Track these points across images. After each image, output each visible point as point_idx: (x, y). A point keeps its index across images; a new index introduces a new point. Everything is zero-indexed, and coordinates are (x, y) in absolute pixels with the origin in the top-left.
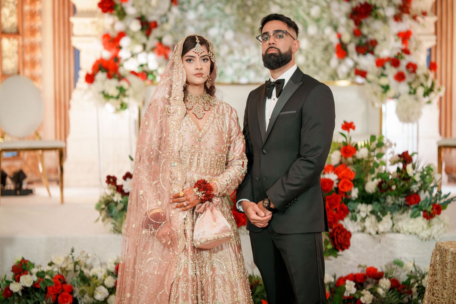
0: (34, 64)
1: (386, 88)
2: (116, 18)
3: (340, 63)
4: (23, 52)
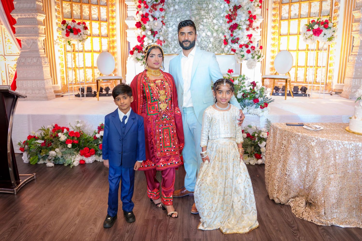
0: (114, 47)
1: (243, 56)
2: (142, 30)
3: (225, 47)
4: (109, 44)
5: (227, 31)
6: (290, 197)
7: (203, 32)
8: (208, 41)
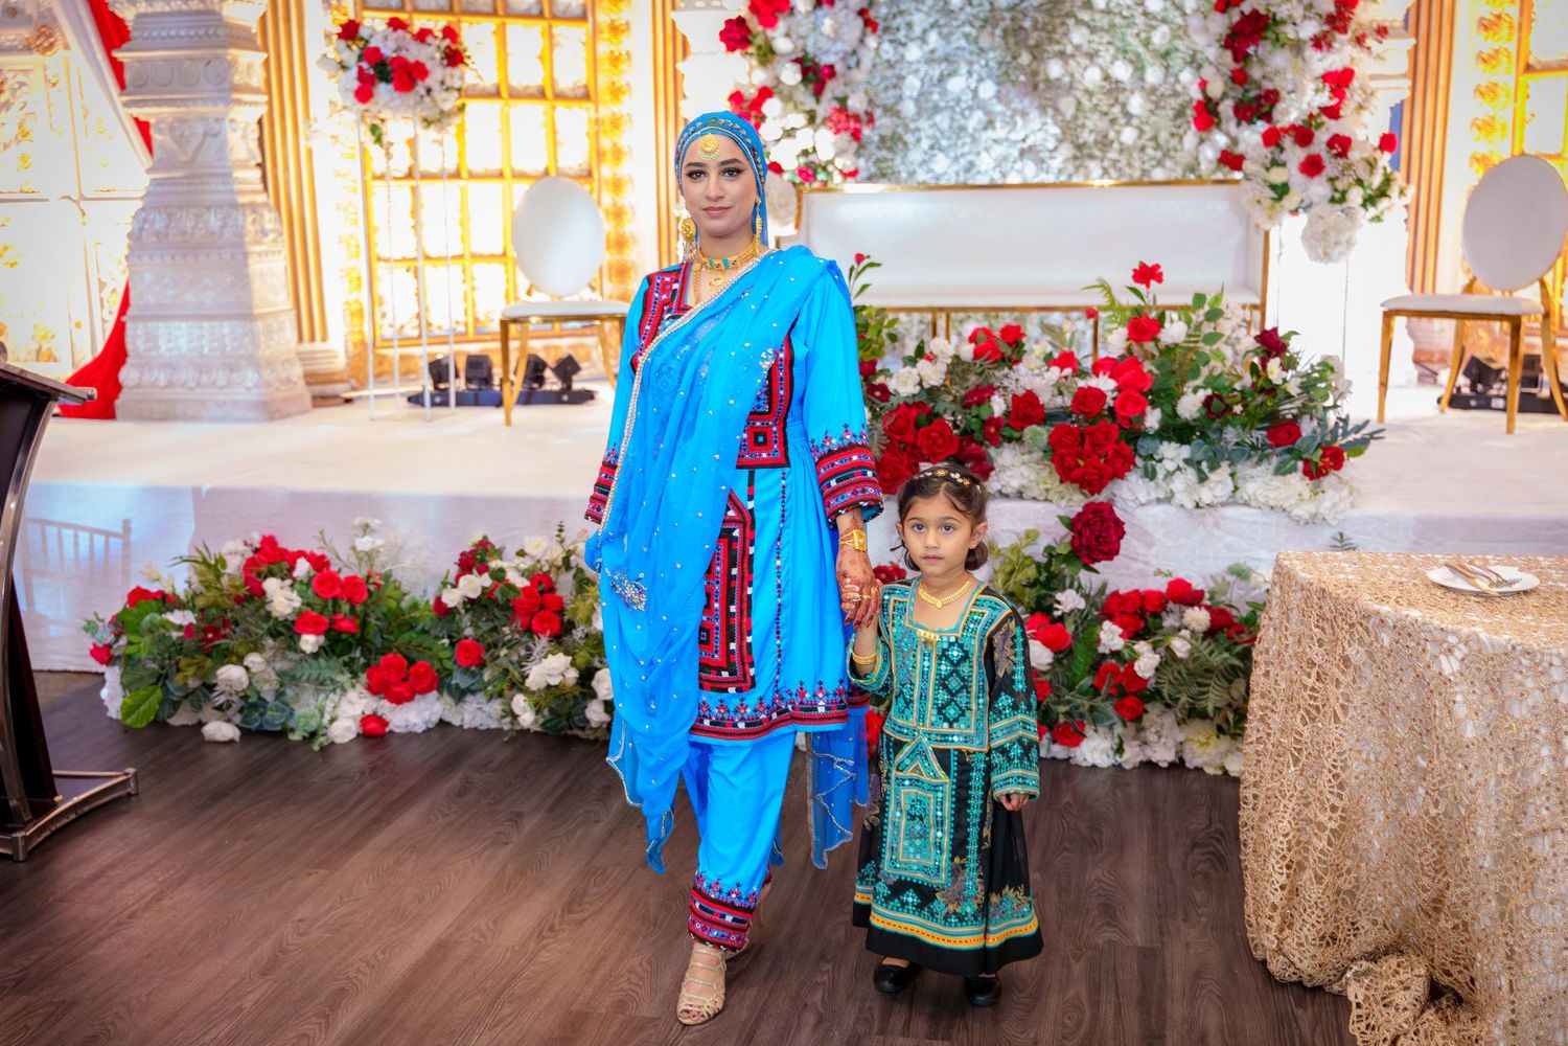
0: (618, 153)
1: (1281, 190)
2: (754, 62)
3: (1202, 141)
4: (597, 133)
5: (1212, 52)
6: (1354, 950)
7: (1084, 61)
8: (1116, 110)
